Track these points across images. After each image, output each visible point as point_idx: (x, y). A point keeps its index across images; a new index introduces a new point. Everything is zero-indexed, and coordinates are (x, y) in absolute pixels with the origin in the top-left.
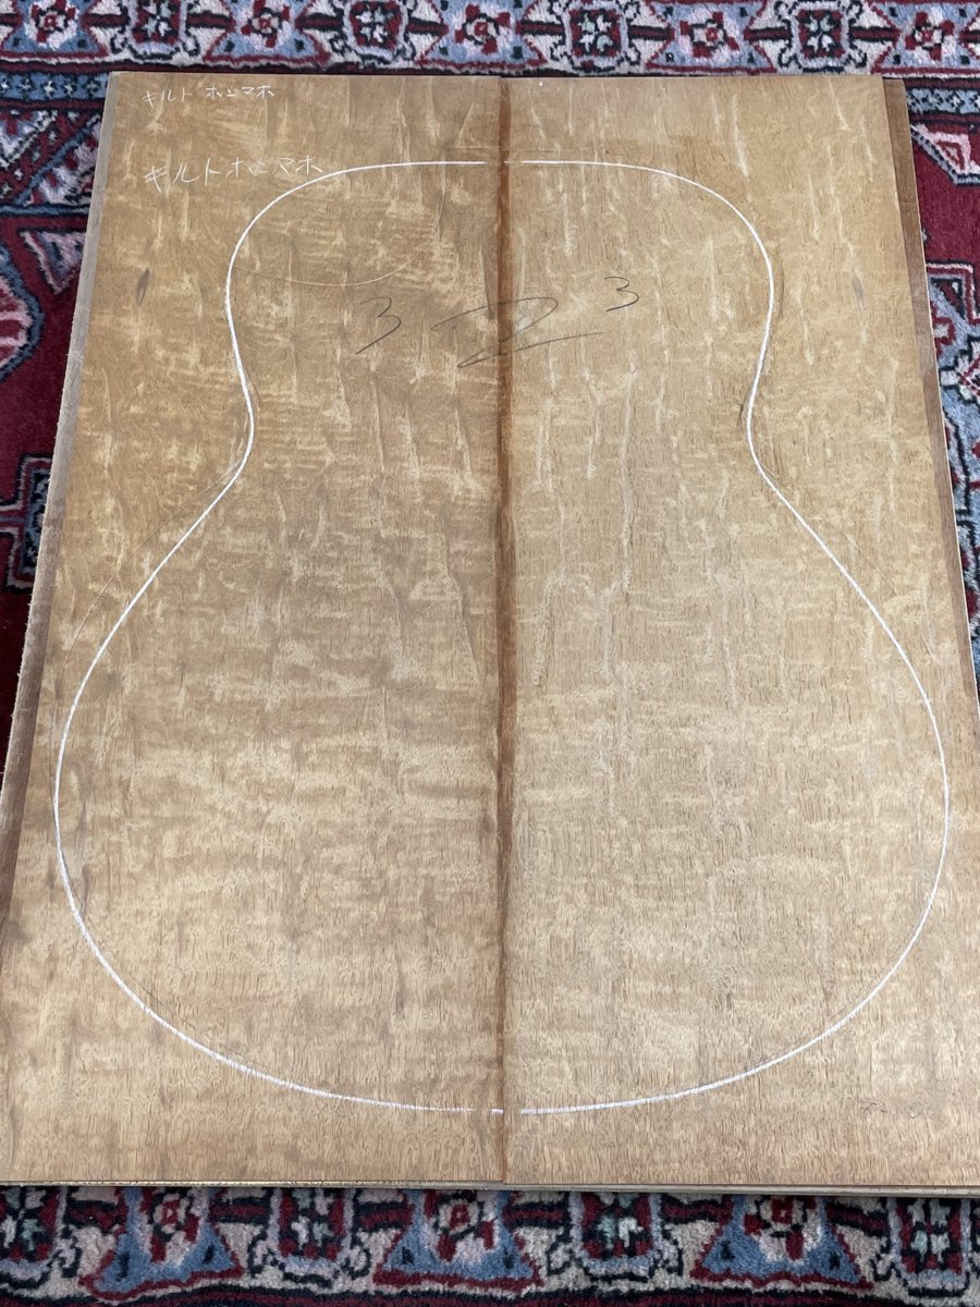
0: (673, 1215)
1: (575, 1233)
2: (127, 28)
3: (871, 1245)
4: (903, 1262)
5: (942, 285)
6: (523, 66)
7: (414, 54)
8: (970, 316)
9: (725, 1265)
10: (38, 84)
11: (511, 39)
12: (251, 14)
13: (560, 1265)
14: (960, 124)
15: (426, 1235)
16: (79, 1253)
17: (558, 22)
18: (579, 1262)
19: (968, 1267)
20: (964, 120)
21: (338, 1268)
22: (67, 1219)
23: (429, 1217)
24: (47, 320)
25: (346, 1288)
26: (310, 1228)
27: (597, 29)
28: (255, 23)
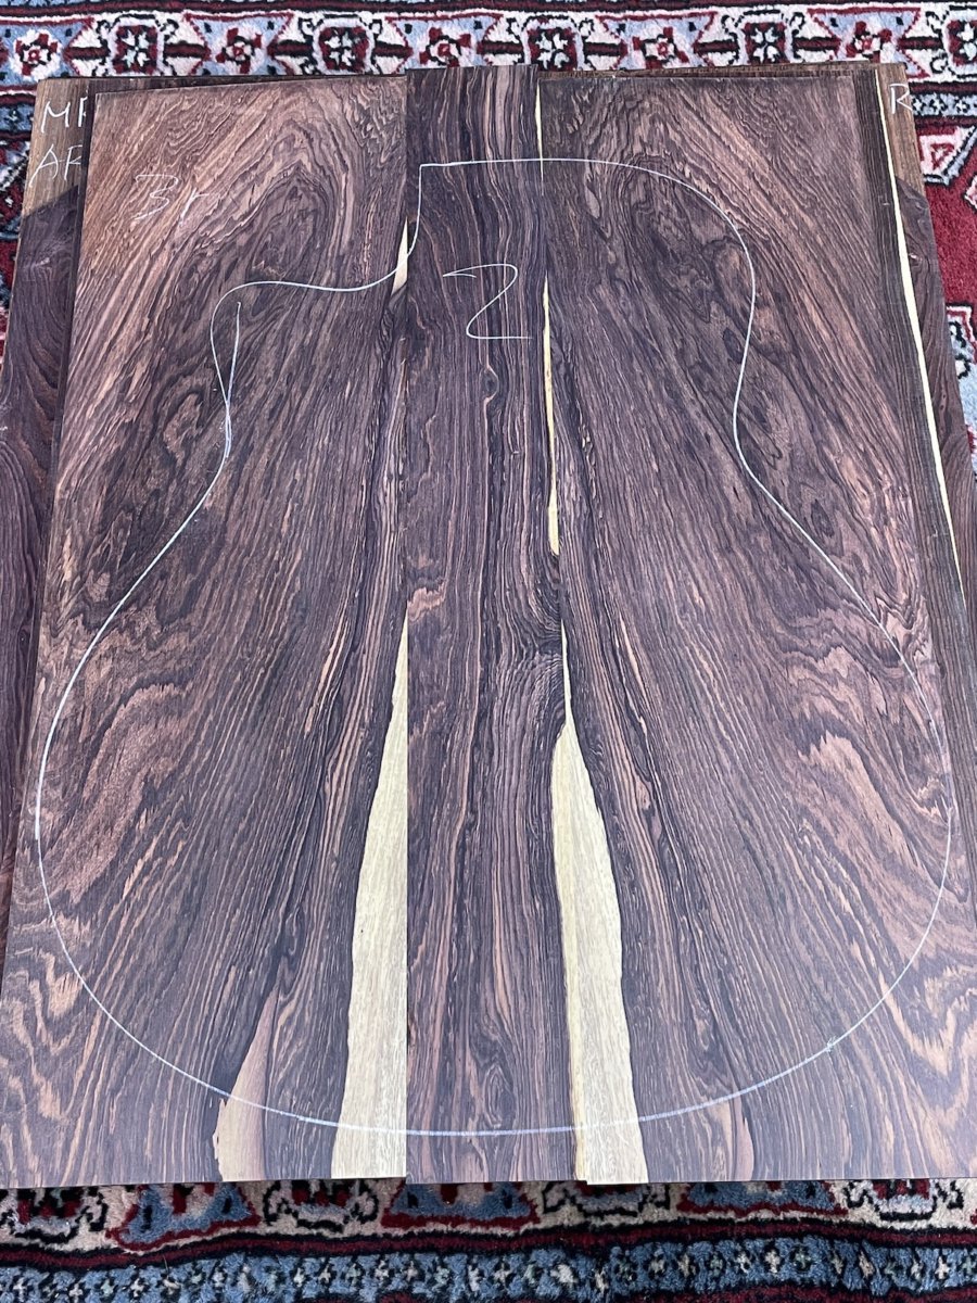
2: (107, 59)
4: (875, 1189)
9: (708, 1198)
11: (473, 57)
12: (225, 42)
13: (555, 1203)
16: (105, 1208)
17: (517, 42)
18: (573, 1201)
19: (936, 1192)
21: (348, 1214)
25: (356, 1232)
27: (554, 47)
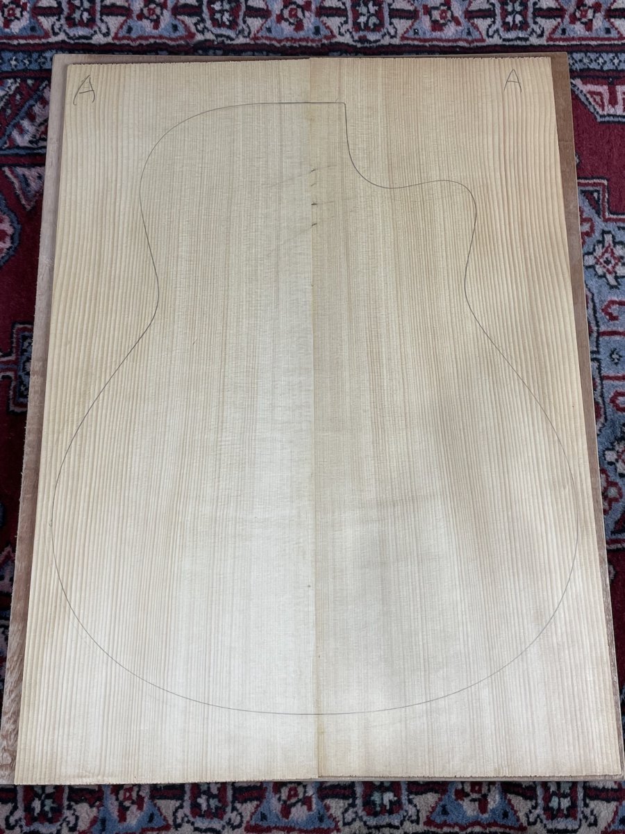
0: (414, 790)
1: (359, 802)
2: (62, 16)
3: (526, 804)
4: (544, 814)
5: (587, 194)
6: (320, 40)
7: (249, 33)
8: (604, 216)
9: (443, 818)
10: (6, 59)
11: (313, 20)
12: (142, 5)
13: (350, 819)
14: (604, 78)
15: (273, 804)
16: (77, 818)
17: (343, 7)
18: (361, 819)
19: (581, 816)
20: (606, 75)
21: (225, 824)
22: (69, 799)
23: (276, 794)
24: (23, 229)
26: (208, 801)
27: (369, 12)
28: (145, 11)
